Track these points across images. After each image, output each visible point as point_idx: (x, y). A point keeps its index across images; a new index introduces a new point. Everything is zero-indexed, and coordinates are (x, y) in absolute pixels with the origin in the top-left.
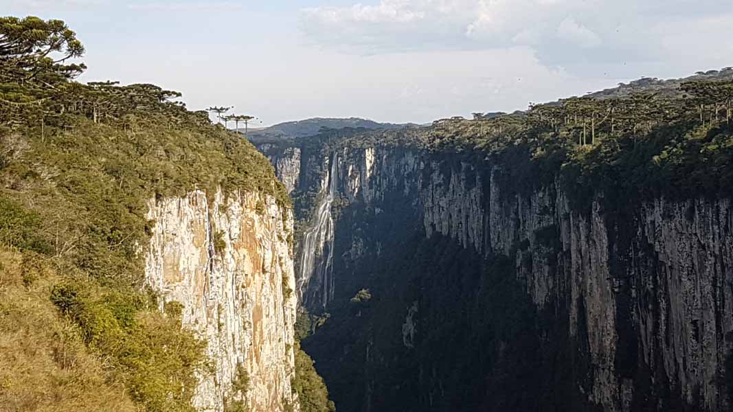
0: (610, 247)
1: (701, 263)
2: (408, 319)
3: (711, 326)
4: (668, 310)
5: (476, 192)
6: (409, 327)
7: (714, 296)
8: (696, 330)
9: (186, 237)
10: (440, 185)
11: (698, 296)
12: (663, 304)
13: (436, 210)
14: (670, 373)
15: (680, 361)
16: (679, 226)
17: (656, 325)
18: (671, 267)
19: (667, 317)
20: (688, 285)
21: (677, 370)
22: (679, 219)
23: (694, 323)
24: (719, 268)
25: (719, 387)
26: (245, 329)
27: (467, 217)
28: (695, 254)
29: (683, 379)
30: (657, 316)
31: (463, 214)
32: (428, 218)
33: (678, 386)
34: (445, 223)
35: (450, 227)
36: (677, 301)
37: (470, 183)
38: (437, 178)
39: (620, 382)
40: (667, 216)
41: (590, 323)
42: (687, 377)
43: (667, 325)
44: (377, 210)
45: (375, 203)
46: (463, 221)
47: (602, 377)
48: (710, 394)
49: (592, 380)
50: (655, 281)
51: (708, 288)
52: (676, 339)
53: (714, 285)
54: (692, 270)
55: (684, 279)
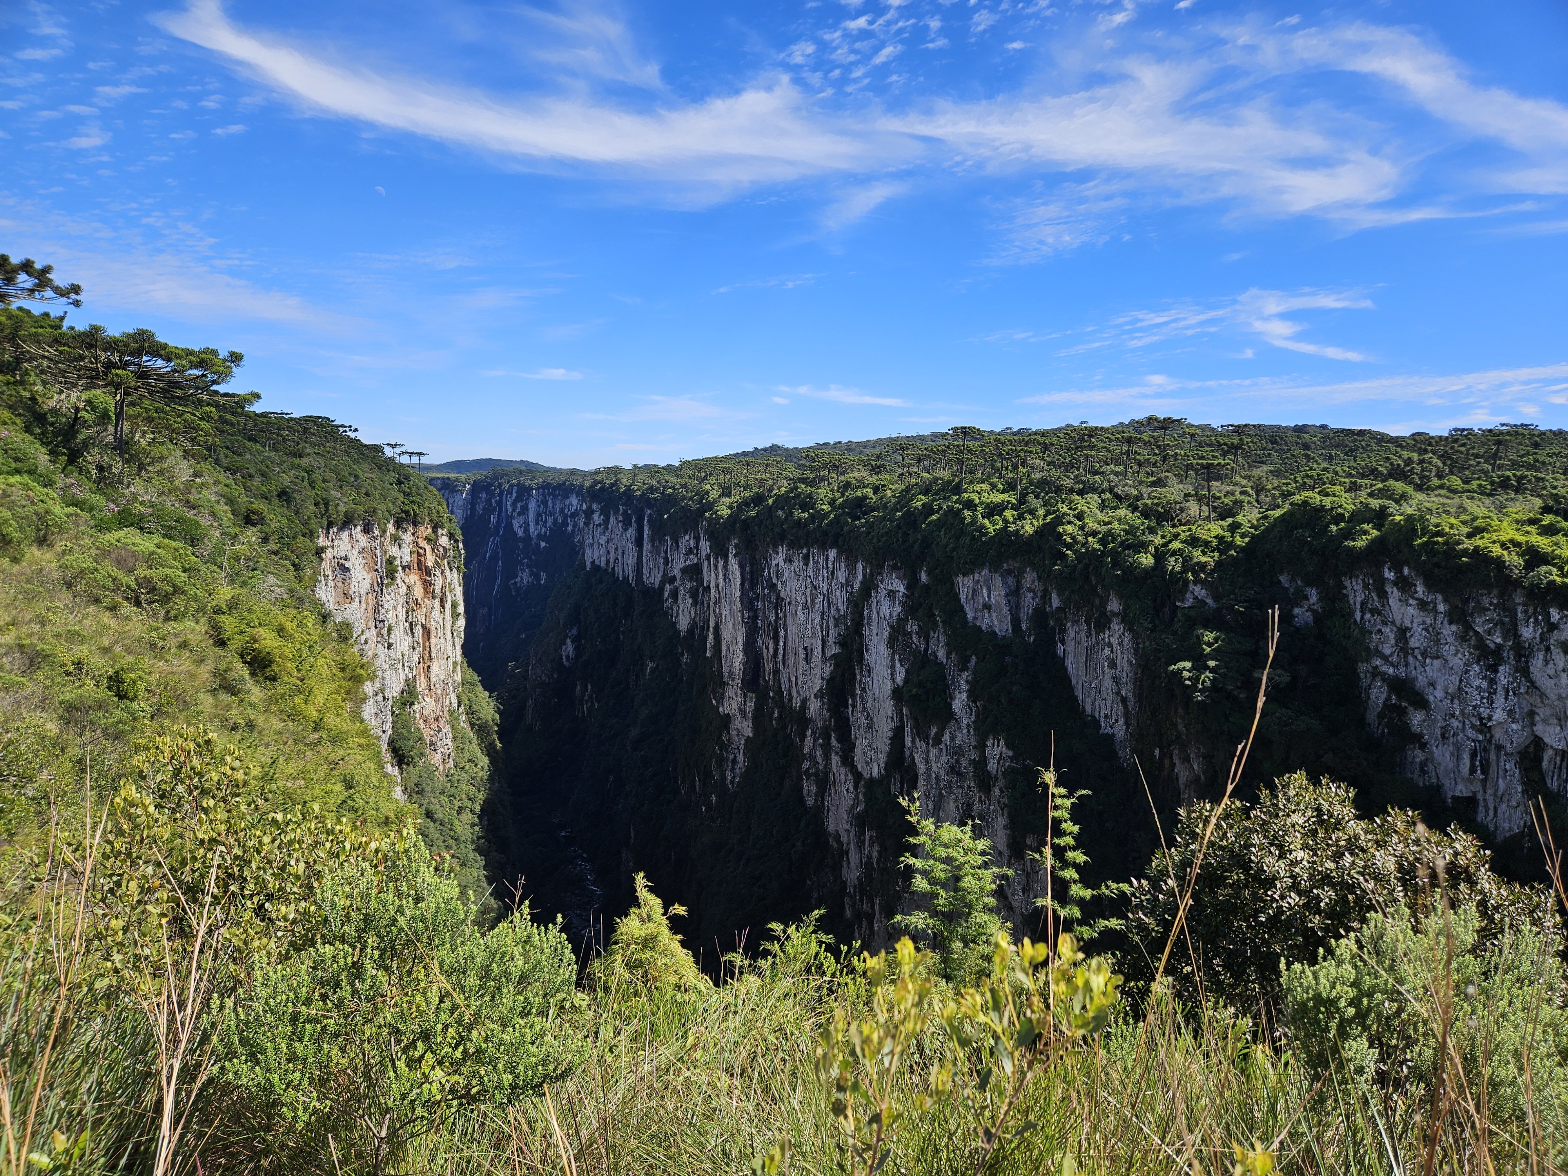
0: (742, 585)
1: (813, 601)
2: (569, 641)
3: (818, 652)
4: (786, 637)
5: (631, 532)
6: (569, 648)
7: (821, 627)
8: (807, 655)
9: (357, 563)
10: (600, 525)
11: (809, 626)
12: (782, 633)
13: (596, 546)
14: (784, 686)
15: (793, 679)
16: (797, 570)
17: (776, 650)
18: (789, 603)
19: (785, 643)
20: (801, 617)
21: (791, 687)
22: (798, 564)
23: (805, 649)
24: (826, 605)
25: (822, 698)
26: (414, 649)
27: (623, 553)
28: (808, 593)
29: (795, 694)
30: (776, 643)
31: (620, 552)
32: (588, 552)
33: (791, 698)
34: (603, 559)
35: (608, 561)
36: (792, 629)
37: (627, 524)
38: (597, 518)
39: (745, 696)
40: (789, 560)
41: (724, 648)
42: (798, 692)
43: (784, 650)
44: (543, 544)
45: (540, 537)
46: (620, 557)
47: (730, 692)
48: (814, 706)
49: (723, 694)
50: (777, 614)
51: (818, 620)
52: (791, 661)
53: (822, 619)
54: (805, 607)
55: (799, 613)
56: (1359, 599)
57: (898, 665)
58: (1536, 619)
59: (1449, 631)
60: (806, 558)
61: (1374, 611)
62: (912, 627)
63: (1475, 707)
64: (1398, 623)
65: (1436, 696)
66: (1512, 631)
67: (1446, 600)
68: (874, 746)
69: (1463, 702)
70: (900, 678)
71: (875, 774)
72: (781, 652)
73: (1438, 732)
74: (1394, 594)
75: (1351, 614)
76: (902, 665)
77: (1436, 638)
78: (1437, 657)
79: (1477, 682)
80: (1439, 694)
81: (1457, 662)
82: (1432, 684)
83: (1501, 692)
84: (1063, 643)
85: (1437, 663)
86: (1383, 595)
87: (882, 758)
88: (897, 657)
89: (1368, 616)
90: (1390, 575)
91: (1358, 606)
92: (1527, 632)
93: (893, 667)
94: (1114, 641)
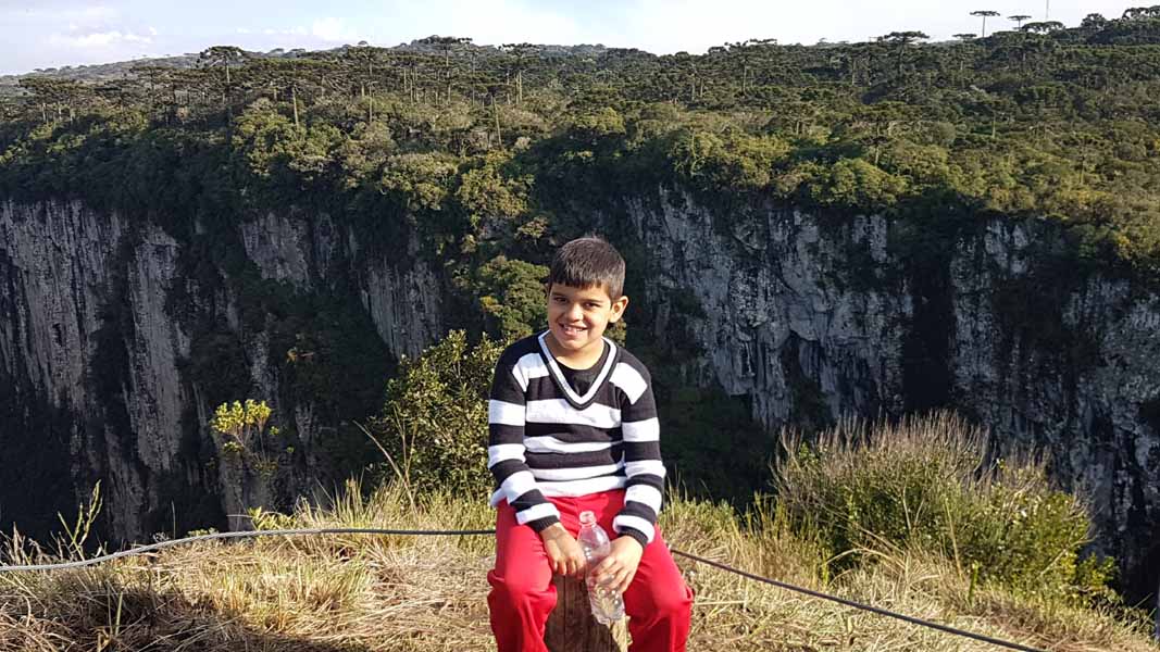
1: (58, 266)
3: (73, 329)
4: (28, 315)
7: (75, 299)
8: (59, 334)
11: (58, 299)
12: (22, 311)
14: (35, 378)
15: (45, 366)
16: (31, 229)
17: (16, 333)
18: (27, 272)
19: (28, 323)
20: (45, 288)
21: (43, 375)
22: (31, 221)
23: (56, 327)
24: (77, 270)
25: (86, 387)
28: (51, 258)
29: (49, 385)
30: (16, 322)
33: (45, 393)
36: (36, 306)
40: (19, 219)
42: (53, 382)
43: (27, 331)
48: (77, 396)
50: (11, 288)
51: (68, 290)
52: (39, 345)
53: (74, 288)
54: (49, 275)
55: (42, 284)
56: (640, 218)
57: (180, 334)
58: (784, 223)
59: (716, 241)
60: (43, 214)
61: (653, 229)
62: (192, 287)
63: (742, 311)
64: (674, 238)
65: (709, 306)
66: (766, 237)
67: (712, 213)
68: (161, 432)
69: (733, 308)
70: (184, 349)
71: (166, 466)
72: (24, 335)
73: (715, 337)
74: (670, 210)
75: (634, 232)
76: (185, 334)
77: (705, 248)
78: (709, 267)
79: (741, 287)
80: (713, 301)
81: (725, 271)
82: (707, 294)
83: (761, 294)
84: (367, 288)
85: (709, 272)
86: (661, 213)
87: (174, 446)
88: (177, 325)
89: (649, 234)
90: (664, 192)
91: (640, 225)
92: (778, 236)
93: (174, 337)
94: (420, 282)
